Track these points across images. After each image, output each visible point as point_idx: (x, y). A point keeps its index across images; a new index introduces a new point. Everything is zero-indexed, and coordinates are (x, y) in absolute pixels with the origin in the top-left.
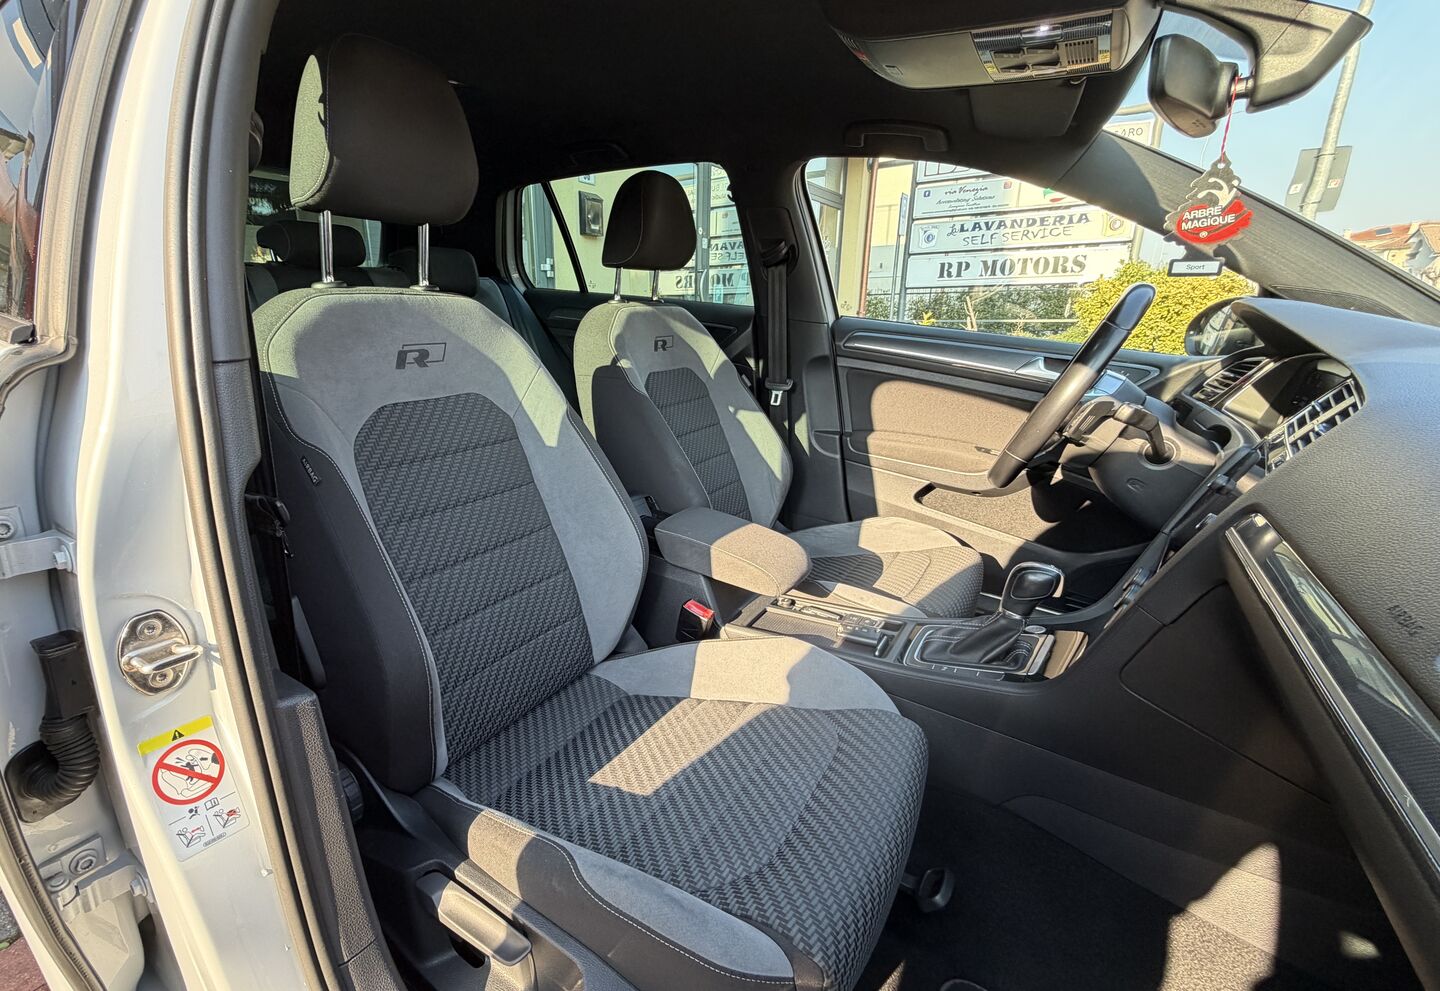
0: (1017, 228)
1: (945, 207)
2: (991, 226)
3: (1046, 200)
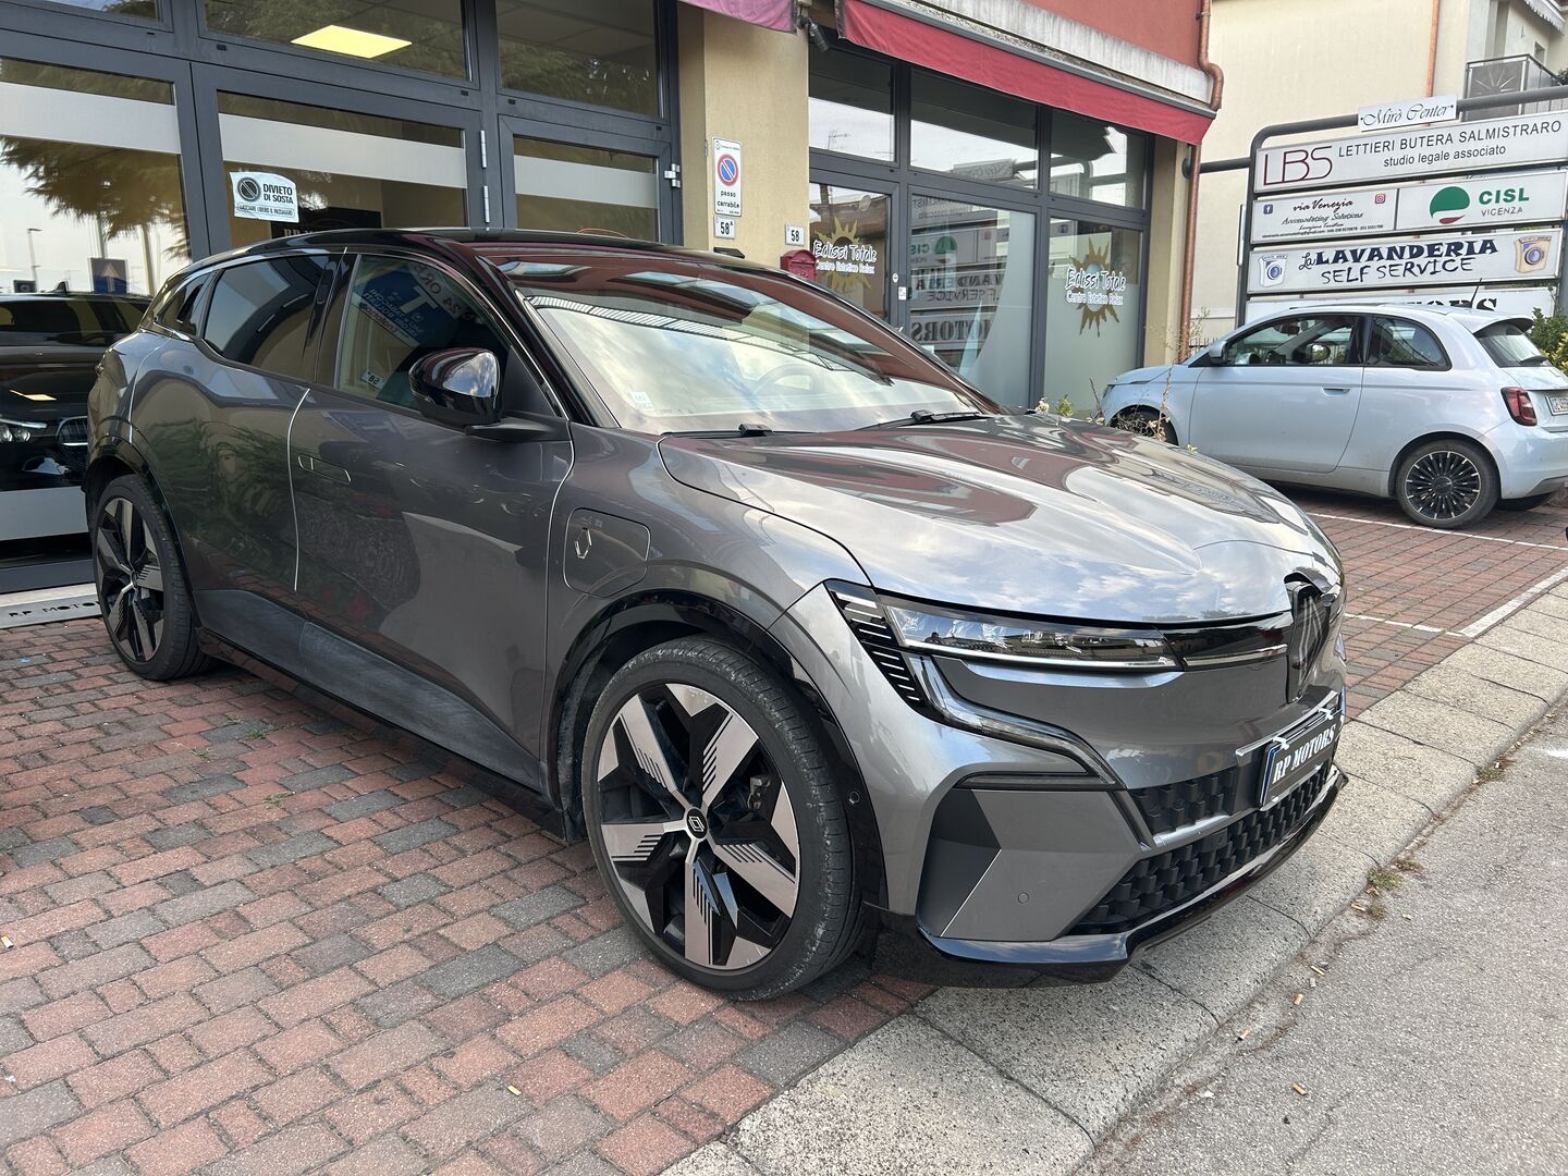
0: (1397, 261)
1: (1295, 228)
2: (1360, 257)
3: (1435, 221)
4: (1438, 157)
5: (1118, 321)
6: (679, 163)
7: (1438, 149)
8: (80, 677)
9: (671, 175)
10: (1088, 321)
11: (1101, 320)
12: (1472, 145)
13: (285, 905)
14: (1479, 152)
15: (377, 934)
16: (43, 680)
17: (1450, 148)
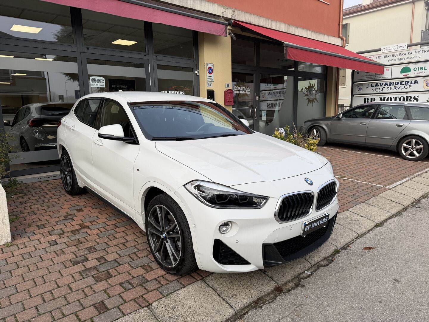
0: (392, 86)
1: (365, 78)
2: (382, 85)
3: (402, 75)
4: (402, 59)
5: (318, 102)
6: (198, 69)
7: (402, 57)
8: (47, 194)
9: (196, 72)
10: (309, 103)
11: (313, 102)
12: (411, 56)
13: (74, 249)
14: (413, 58)
15: (89, 257)
16: (40, 195)
17: (405, 57)
